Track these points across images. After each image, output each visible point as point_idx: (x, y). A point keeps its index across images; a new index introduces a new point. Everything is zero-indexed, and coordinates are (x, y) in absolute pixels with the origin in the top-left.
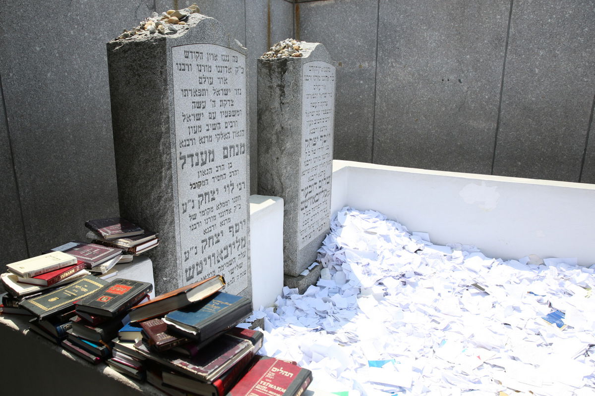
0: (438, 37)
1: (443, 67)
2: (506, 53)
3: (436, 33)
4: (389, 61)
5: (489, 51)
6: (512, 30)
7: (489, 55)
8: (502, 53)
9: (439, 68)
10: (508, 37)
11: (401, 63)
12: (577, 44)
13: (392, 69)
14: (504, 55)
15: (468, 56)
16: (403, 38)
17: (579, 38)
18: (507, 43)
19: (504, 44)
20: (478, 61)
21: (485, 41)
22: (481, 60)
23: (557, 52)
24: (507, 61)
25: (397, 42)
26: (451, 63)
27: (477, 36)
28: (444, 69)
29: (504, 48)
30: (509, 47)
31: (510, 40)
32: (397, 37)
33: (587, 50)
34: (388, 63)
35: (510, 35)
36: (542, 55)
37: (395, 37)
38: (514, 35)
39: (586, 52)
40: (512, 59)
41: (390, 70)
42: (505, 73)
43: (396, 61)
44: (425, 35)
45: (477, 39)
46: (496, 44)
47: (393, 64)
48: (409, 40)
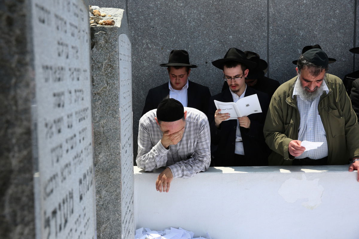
0: (197, 16)
1: (205, 49)
2: (268, 33)
3: (195, 11)
4: (144, 42)
5: (251, 31)
6: (271, 10)
7: (252, 35)
8: (264, 34)
9: (201, 50)
10: (268, 17)
11: (158, 45)
12: (331, 25)
13: (148, 52)
14: (266, 35)
15: (231, 37)
16: (157, 16)
17: (333, 19)
18: (268, 23)
19: (266, 24)
20: (242, 41)
21: (247, 21)
22: (245, 41)
23: (316, 33)
24: (270, 42)
25: (151, 20)
26: (214, 44)
27: (237, 16)
28: (206, 51)
29: (266, 28)
30: (271, 28)
31: (271, 20)
32: (151, 15)
33: (341, 31)
34: (143, 44)
35: (271, 15)
36: (302, 36)
37: (149, 15)
38: (274, 15)
39: (340, 33)
40: (275, 39)
41: (145, 52)
42: (270, 54)
43: (152, 42)
44: (183, 13)
45: (238, 18)
46: (258, 24)
47: (149, 45)
48: (165, 18)
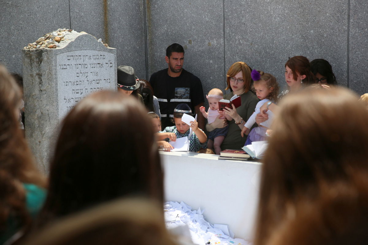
0: (282, 11)
1: (288, 44)
2: (348, 27)
3: (280, 7)
4: (237, 38)
5: (332, 24)
6: (353, 2)
7: (332, 29)
8: (344, 27)
9: (284, 45)
10: (349, 9)
11: (248, 41)
13: (240, 47)
14: (347, 28)
15: (312, 31)
16: (248, 13)
18: (349, 16)
19: (346, 17)
20: (323, 36)
21: (327, 14)
22: (325, 35)
24: (350, 35)
25: (243, 17)
26: (296, 38)
27: (319, 9)
28: (289, 46)
29: (346, 21)
30: (351, 21)
31: (352, 12)
32: (243, 12)
34: (236, 40)
35: (351, 7)
37: (241, 12)
38: (355, 7)
40: (355, 33)
41: (237, 47)
42: (350, 49)
43: (243, 38)
44: (269, 9)
45: (319, 12)
46: (338, 17)
47: (241, 41)
48: (254, 14)
